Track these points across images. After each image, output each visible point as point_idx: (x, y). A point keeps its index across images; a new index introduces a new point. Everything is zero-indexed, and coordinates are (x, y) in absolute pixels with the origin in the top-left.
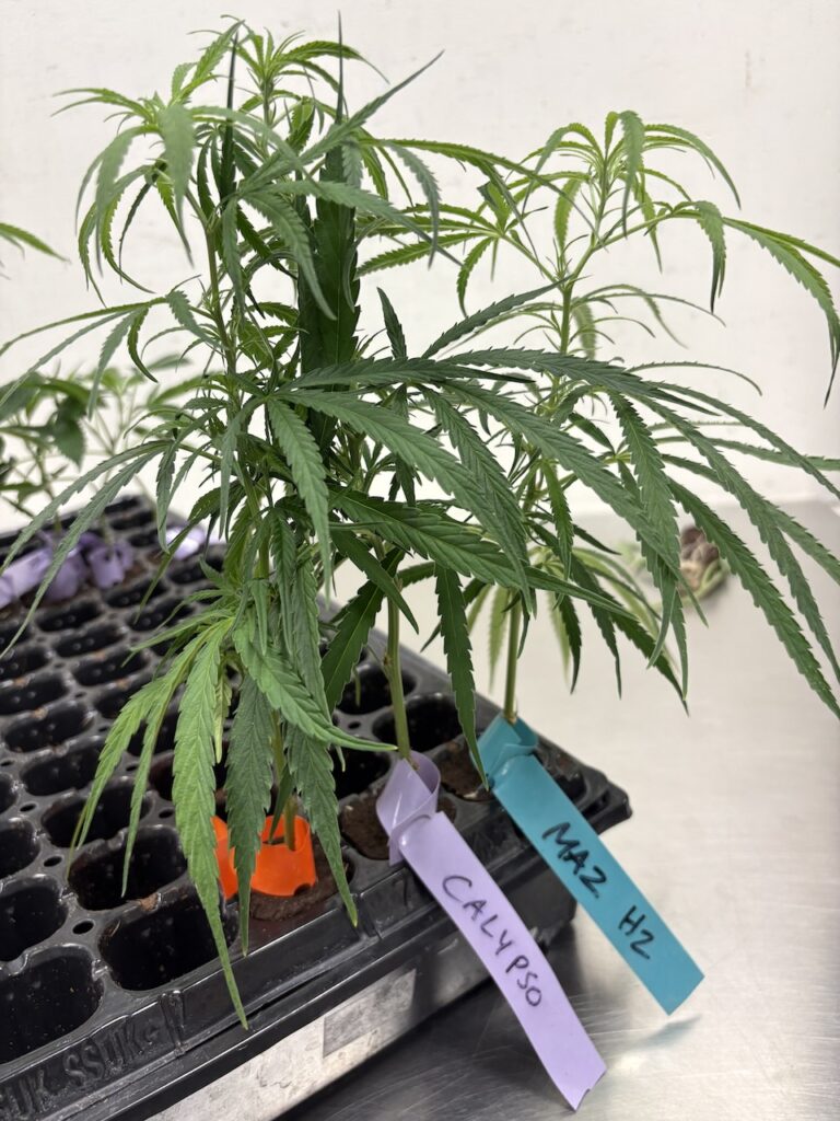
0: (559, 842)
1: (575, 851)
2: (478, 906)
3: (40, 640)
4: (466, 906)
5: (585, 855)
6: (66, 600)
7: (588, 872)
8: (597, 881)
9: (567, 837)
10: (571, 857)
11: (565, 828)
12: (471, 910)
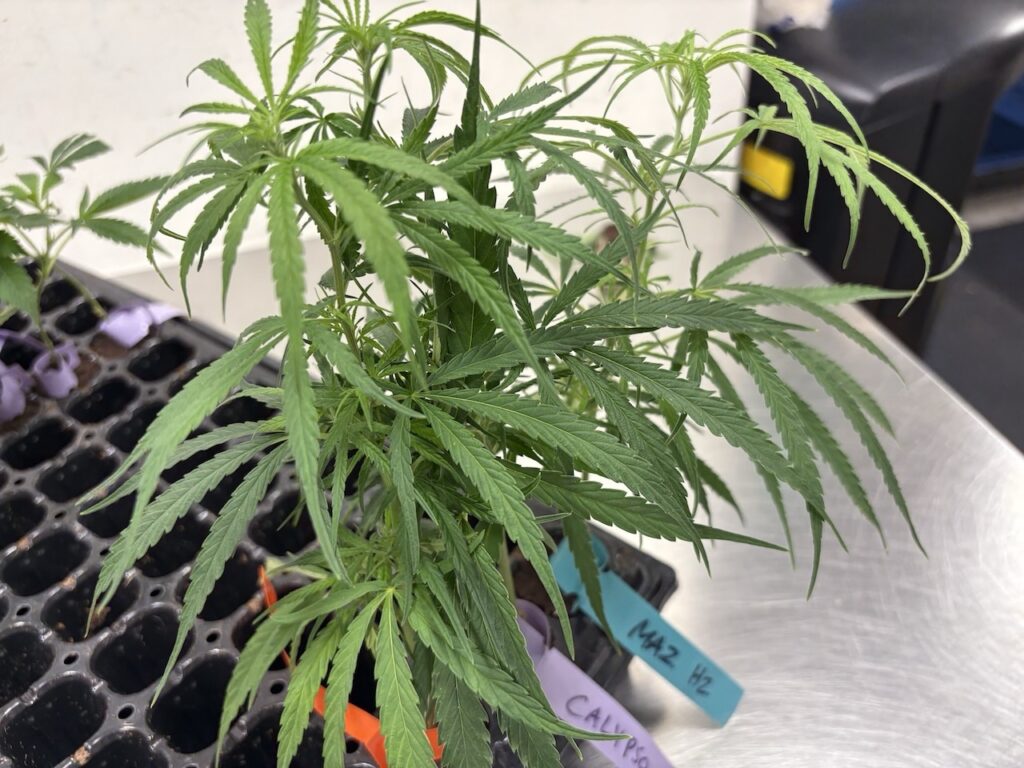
0: (642, 636)
1: (654, 639)
2: (595, 715)
3: (19, 482)
4: (587, 719)
5: (661, 640)
6: (19, 419)
7: (665, 651)
8: (671, 656)
9: (648, 630)
10: (651, 645)
11: (644, 624)
12: (592, 721)
